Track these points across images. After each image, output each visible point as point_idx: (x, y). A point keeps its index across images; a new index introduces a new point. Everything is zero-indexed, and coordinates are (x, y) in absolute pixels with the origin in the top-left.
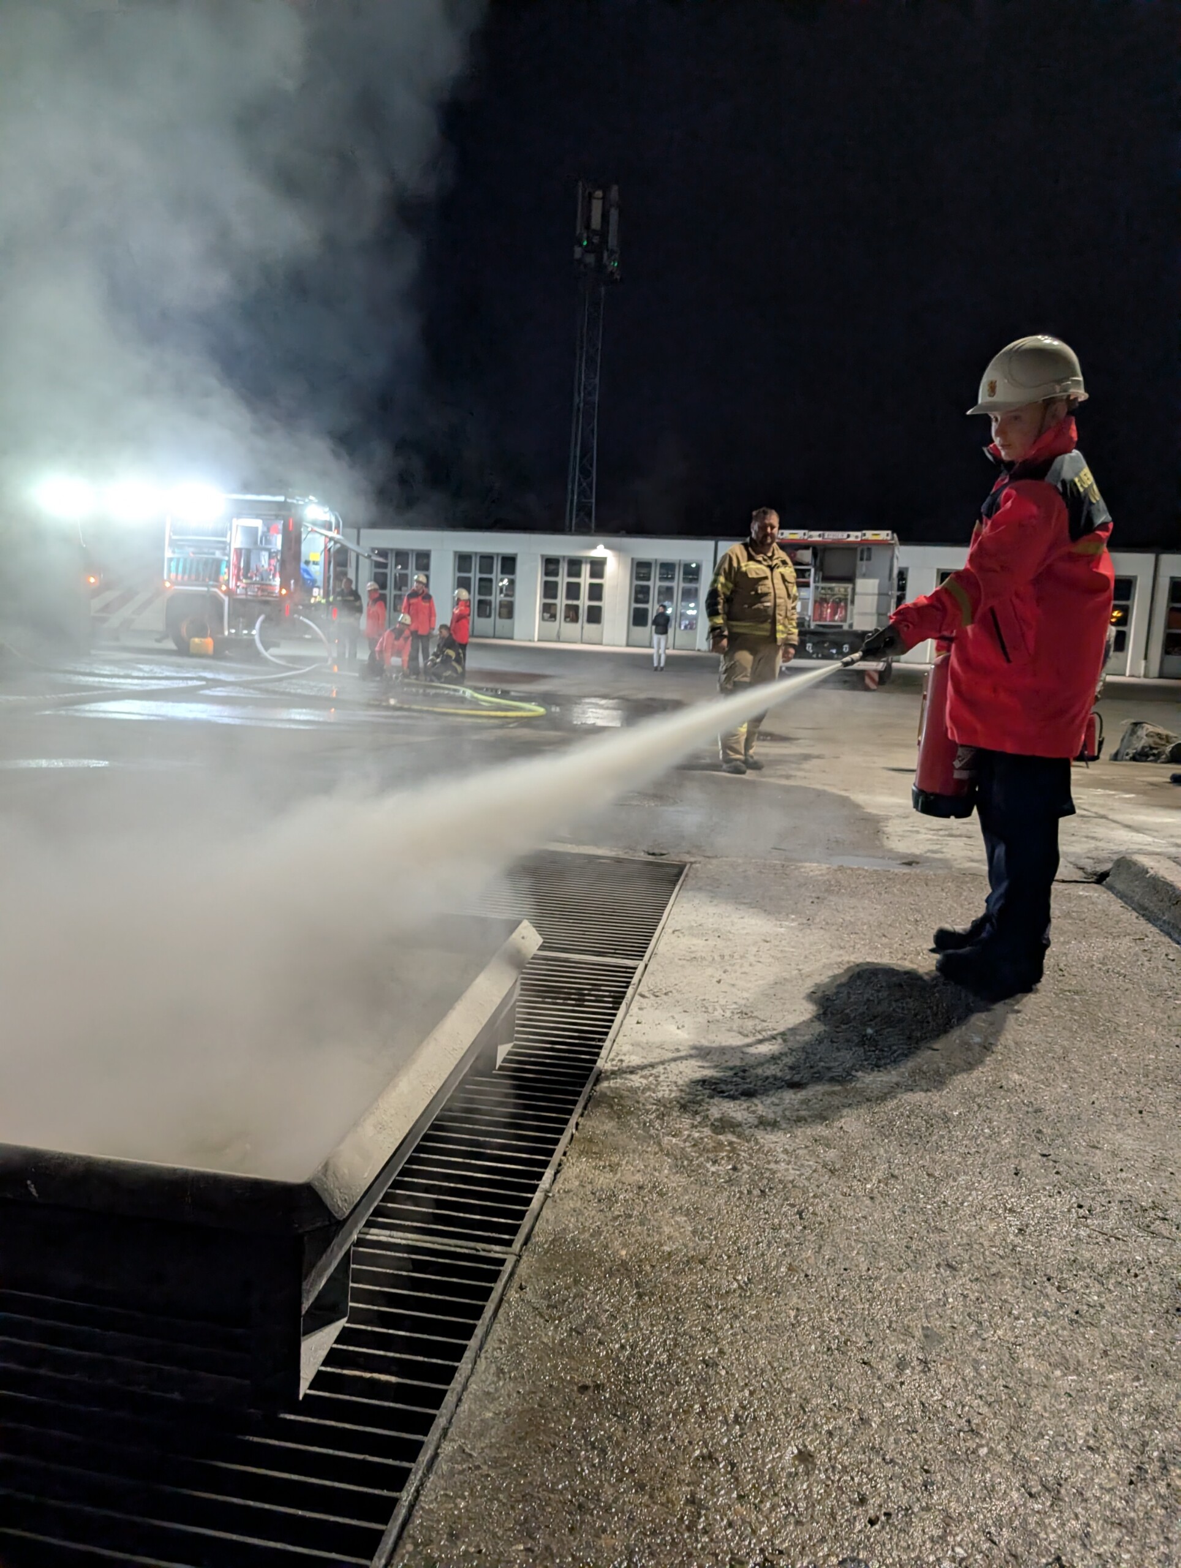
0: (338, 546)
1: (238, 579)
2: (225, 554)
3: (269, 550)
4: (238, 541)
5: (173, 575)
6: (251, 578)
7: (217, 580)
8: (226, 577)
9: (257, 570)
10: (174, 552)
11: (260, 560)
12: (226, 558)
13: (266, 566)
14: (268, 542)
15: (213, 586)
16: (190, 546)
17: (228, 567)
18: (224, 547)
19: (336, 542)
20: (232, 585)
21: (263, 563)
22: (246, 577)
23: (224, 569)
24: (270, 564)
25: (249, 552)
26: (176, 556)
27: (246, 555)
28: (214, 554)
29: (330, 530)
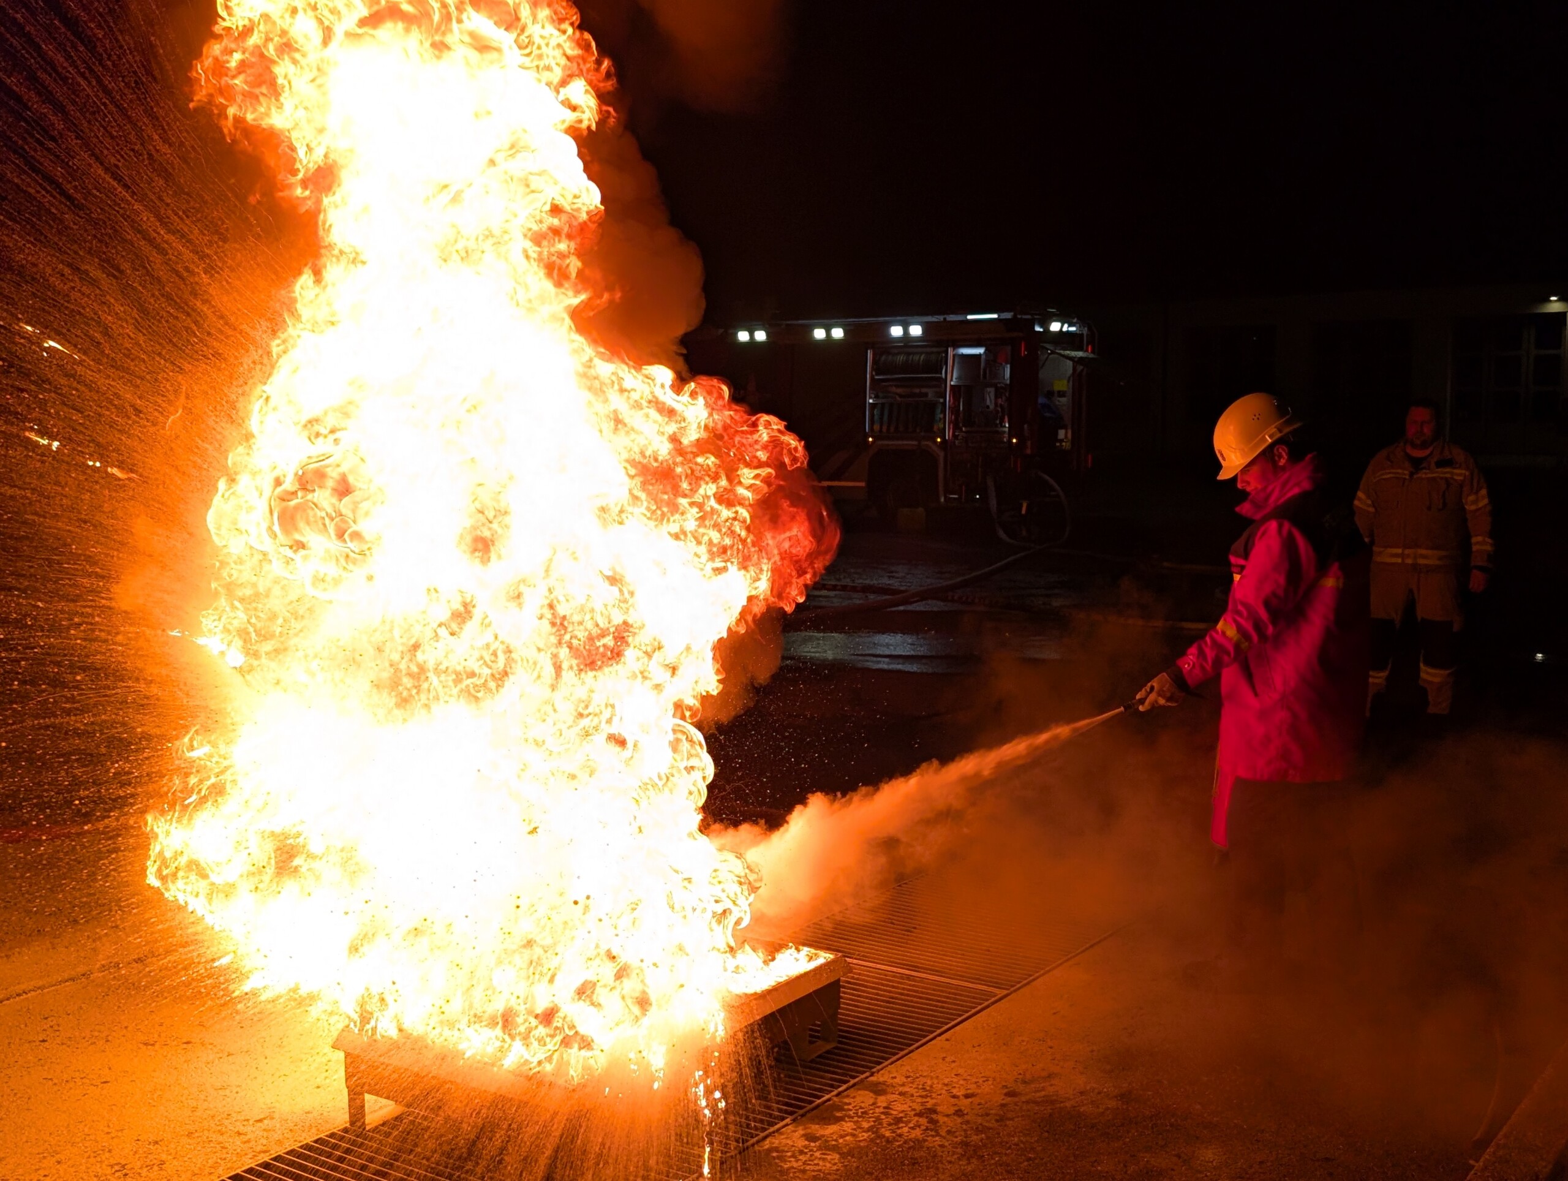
1: (957, 427)
2: (939, 396)
3: (995, 386)
4: (954, 377)
5: (876, 427)
6: (973, 424)
7: (930, 430)
8: (941, 426)
9: (981, 413)
10: (877, 396)
11: (984, 399)
12: (942, 400)
13: (992, 407)
14: (994, 376)
15: (926, 439)
16: (896, 386)
17: (944, 411)
18: (939, 388)
20: (949, 434)
21: (988, 402)
22: (966, 423)
23: (938, 415)
24: (996, 405)
25: (969, 389)
26: (880, 401)
27: (967, 394)
28: (926, 396)
29: (1080, 348)
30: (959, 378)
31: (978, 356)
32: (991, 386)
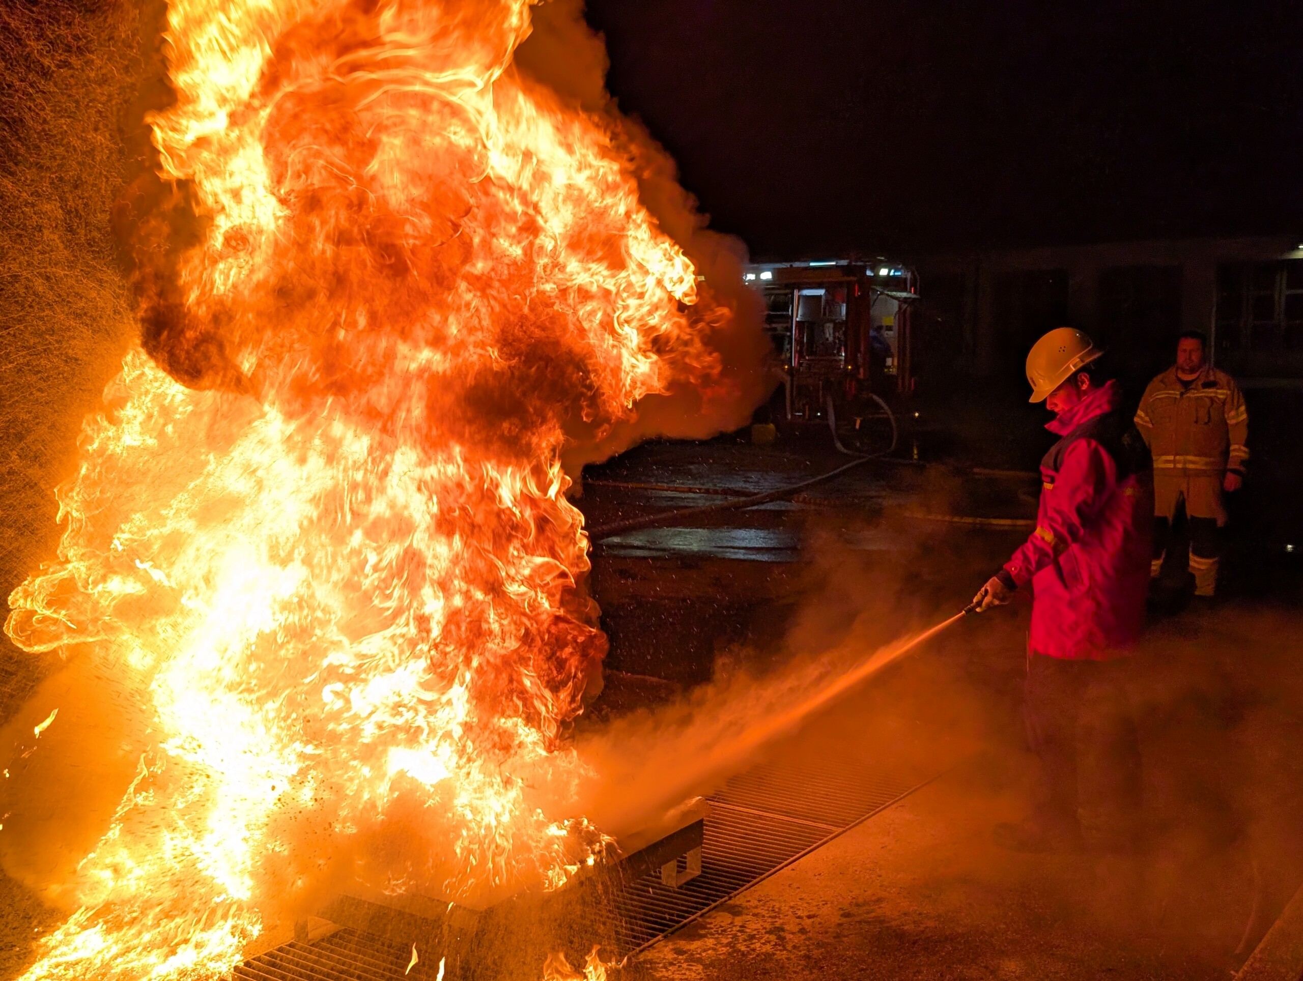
1: (801, 356)
2: (786, 330)
3: (833, 321)
4: (799, 314)
6: (816, 353)
7: (778, 358)
9: (822, 344)
11: (824, 333)
12: (788, 334)
13: (831, 339)
14: (832, 312)
17: (790, 343)
18: (786, 323)
20: (795, 363)
24: (834, 337)
25: (812, 324)
27: (809, 328)
29: (904, 289)
30: (803, 315)
31: (820, 297)
32: (830, 321)
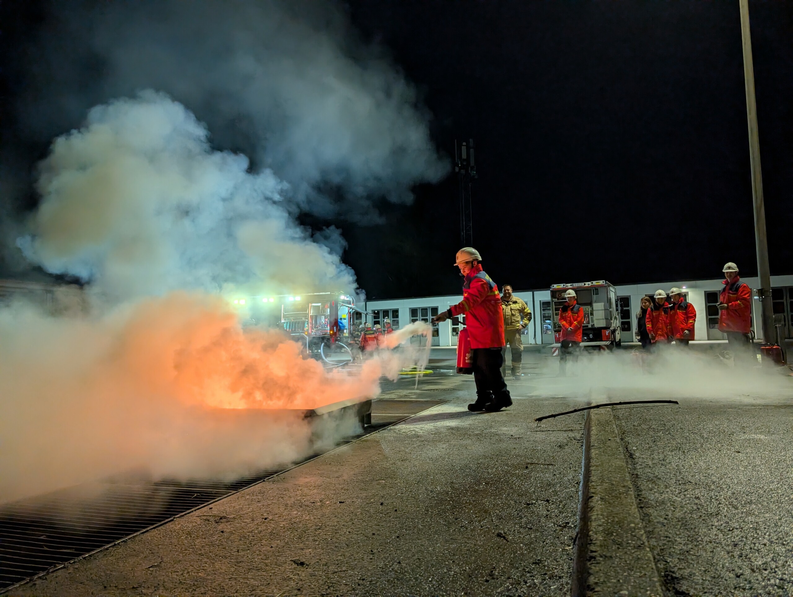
0: (354, 310)
1: (312, 329)
2: (306, 319)
3: (324, 315)
4: (311, 313)
6: (318, 328)
7: (303, 329)
8: (307, 328)
9: (320, 324)
10: (285, 320)
11: (321, 320)
13: (324, 322)
14: (324, 311)
15: (302, 333)
16: (291, 317)
17: (308, 324)
18: (306, 316)
19: (353, 309)
20: (310, 331)
22: (315, 328)
23: (306, 325)
24: (325, 321)
25: (316, 316)
27: (315, 318)
28: (302, 319)
29: (350, 304)
30: (313, 313)
31: (319, 306)
32: (323, 315)
